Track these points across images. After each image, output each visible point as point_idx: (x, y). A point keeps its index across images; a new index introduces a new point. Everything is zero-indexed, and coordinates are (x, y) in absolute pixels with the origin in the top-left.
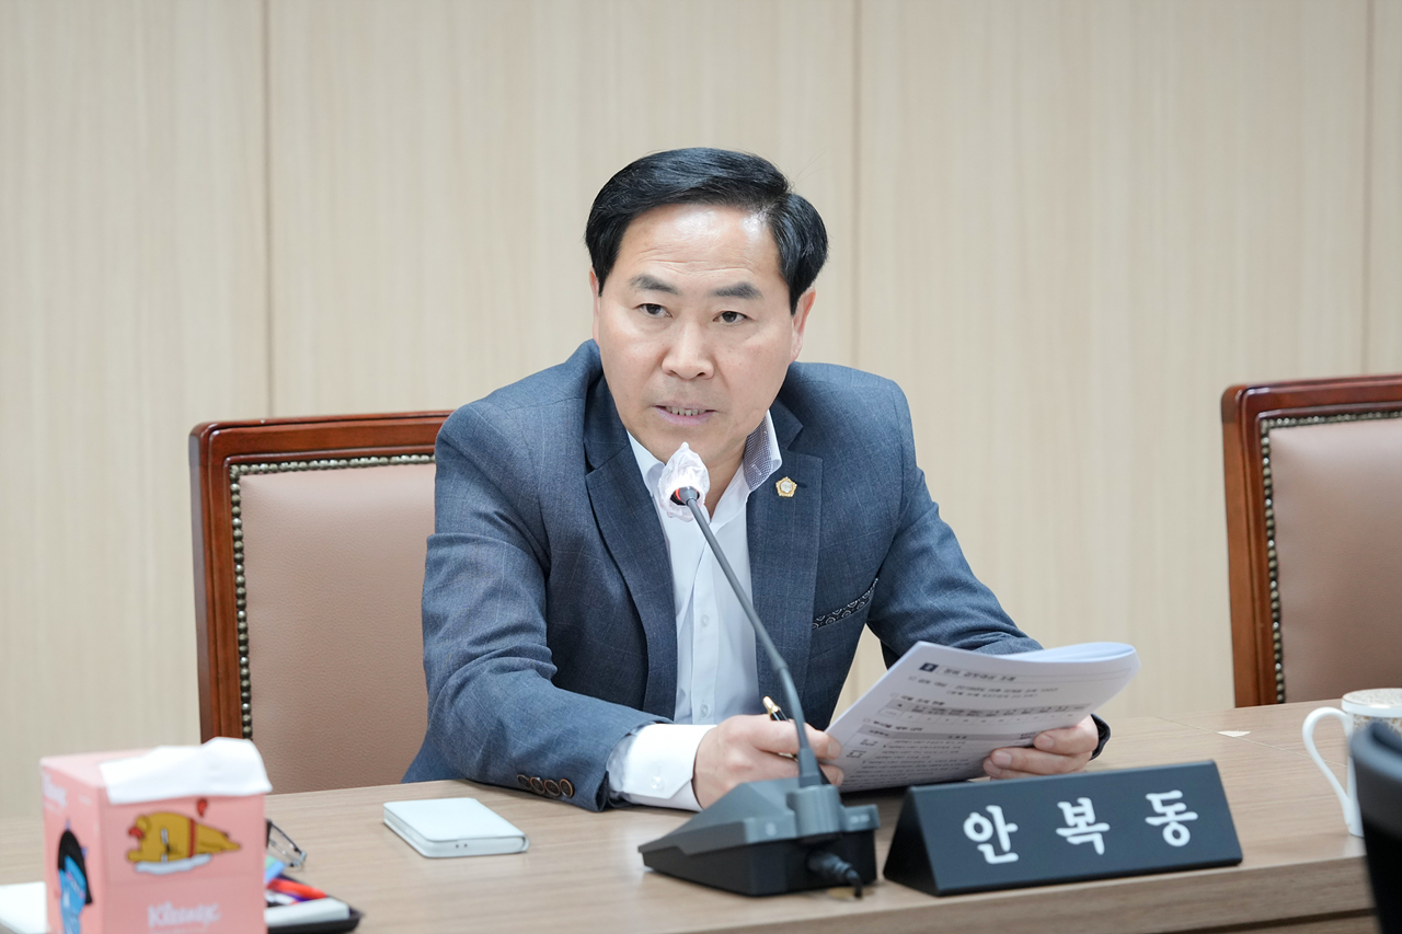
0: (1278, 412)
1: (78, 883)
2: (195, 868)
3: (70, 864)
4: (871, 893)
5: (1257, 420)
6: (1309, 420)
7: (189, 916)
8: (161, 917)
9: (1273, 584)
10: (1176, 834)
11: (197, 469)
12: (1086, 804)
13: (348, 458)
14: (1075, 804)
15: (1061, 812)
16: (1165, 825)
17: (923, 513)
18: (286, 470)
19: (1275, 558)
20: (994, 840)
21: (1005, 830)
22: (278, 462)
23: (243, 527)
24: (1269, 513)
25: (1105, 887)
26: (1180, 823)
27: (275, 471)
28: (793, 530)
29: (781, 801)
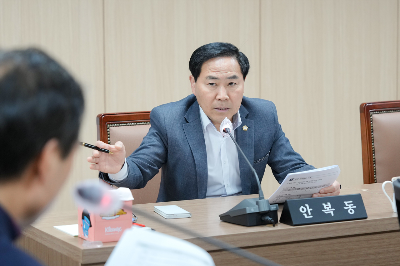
0: (374, 110)
1: (87, 222)
2: (116, 218)
3: (85, 218)
4: (277, 226)
5: (369, 112)
6: (383, 112)
7: (115, 230)
8: (108, 230)
9: (374, 154)
10: (351, 211)
11: (99, 126)
12: (329, 204)
13: (137, 123)
14: (326, 204)
15: (323, 206)
16: (349, 209)
17: (281, 136)
18: (121, 126)
19: (374, 148)
20: (307, 213)
21: (309, 210)
22: (119, 124)
23: (111, 140)
24: (372, 136)
25: (334, 224)
26: (352, 208)
27: (118, 126)
28: (247, 139)
29: (255, 203)
